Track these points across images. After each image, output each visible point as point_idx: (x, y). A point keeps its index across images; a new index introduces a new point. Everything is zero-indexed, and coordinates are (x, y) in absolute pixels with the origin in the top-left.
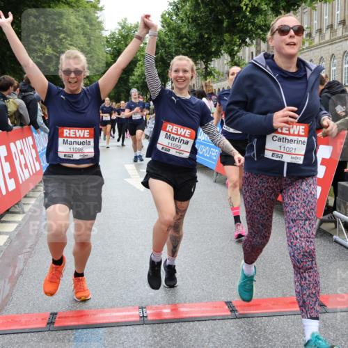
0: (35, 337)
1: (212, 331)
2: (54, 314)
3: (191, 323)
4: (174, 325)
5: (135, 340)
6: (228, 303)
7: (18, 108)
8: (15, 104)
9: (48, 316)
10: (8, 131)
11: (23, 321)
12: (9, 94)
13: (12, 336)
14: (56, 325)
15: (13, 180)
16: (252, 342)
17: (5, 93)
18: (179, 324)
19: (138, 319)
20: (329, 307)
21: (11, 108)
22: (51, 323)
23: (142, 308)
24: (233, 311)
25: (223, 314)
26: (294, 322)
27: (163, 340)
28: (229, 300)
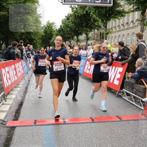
0: (31, 128)
1: (87, 127)
2: (36, 121)
3: (80, 124)
4: (74, 125)
5: (63, 129)
6: (91, 118)
7: (18, 52)
8: (17, 51)
9: (34, 121)
10: (15, 60)
11: (26, 122)
12: (16, 48)
13: (23, 127)
14: (37, 124)
15: (16, 76)
16: (100, 130)
17: (15, 47)
18: (76, 124)
19: (63, 123)
20: (123, 119)
21: (16, 52)
22: (35, 123)
23: (64, 119)
24: (93, 120)
25: (90, 121)
26: (112, 124)
27: (71, 129)
28: (91, 117)
